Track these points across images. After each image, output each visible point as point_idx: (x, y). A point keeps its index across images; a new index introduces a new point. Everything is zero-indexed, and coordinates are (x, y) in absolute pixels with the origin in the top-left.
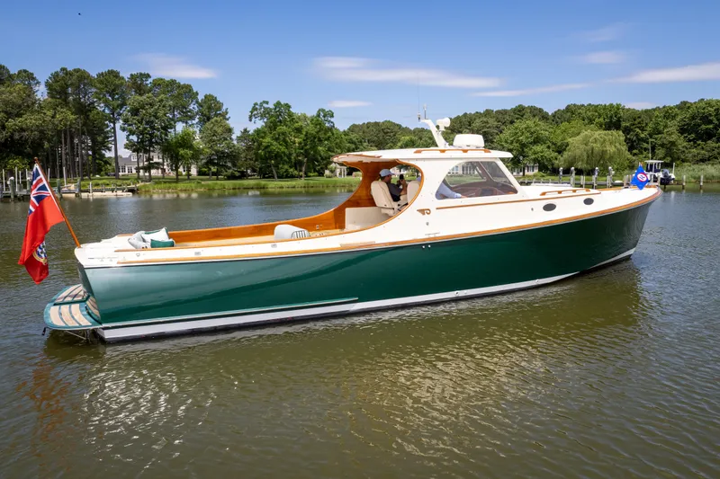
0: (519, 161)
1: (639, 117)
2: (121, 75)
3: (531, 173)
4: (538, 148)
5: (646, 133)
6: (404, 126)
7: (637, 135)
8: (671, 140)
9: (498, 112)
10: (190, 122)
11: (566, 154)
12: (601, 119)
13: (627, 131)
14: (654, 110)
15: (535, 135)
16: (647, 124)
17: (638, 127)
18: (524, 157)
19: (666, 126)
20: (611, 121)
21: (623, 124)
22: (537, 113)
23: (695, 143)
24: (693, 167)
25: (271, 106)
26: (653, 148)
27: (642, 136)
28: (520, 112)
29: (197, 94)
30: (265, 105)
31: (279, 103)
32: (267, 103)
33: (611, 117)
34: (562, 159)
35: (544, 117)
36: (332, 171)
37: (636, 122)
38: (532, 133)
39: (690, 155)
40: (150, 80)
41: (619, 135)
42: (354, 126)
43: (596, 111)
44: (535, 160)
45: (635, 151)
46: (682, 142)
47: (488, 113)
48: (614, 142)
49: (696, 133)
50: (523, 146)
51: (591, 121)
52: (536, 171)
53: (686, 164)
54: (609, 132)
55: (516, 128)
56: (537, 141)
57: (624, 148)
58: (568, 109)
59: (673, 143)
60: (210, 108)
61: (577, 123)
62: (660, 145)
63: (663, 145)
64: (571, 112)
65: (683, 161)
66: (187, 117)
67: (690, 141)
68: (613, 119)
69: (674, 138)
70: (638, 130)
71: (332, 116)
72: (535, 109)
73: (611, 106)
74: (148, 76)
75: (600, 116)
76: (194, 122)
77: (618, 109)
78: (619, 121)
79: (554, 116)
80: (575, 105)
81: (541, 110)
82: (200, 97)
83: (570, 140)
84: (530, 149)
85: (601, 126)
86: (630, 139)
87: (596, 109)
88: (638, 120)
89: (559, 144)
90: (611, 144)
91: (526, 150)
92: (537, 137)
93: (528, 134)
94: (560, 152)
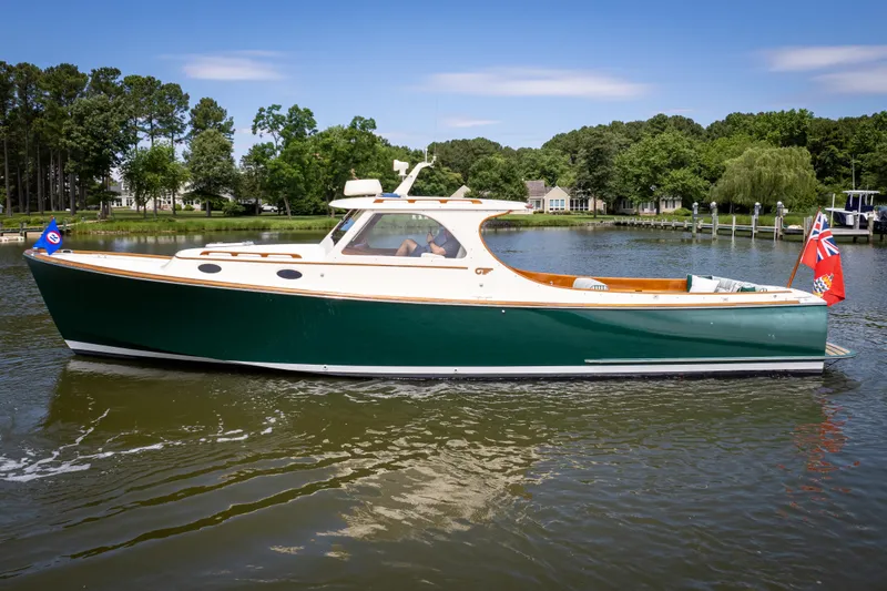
0: (651, 193)
1: (835, 129)
3: (670, 210)
4: (679, 173)
5: (846, 152)
7: (832, 155)
9: (630, 124)
11: (722, 183)
12: (777, 133)
13: (815, 148)
14: (859, 119)
15: (674, 155)
16: (847, 139)
17: (834, 144)
18: (658, 186)
20: (792, 135)
21: (810, 139)
22: (685, 126)
26: (858, 174)
27: (840, 156)
28: (659, 123)
30: (275, 112)
31: (295, 108)
32: (278, 108)
33: (792, 129)
34: (715, 189)
35: (695, 131)
37: (830, 136)
38: (669, 152)
41: (804, 155)
43: (769, 121)
44: (675, 192)
45: (828, 179)
47: (615, 126)
48: (795, 164)
50: (657, 169)
51: (761, 136)
52: (679, 207)
54: (787, 149)
56: (679, 163)
57: (811, 173)
58: (729, 119)
61: (740, 138)
62: (869, 169)
64: (734, 123)
68: (794, 132)
70: (833, 147)
71: (373, 127)
72: (682, 119)
73: (792, 113)
75: (775, 127)
77: (802, 117)
78: (803, 134)
79: (710, 129)
80: (739, 114)
81: (690, 122)
83: (728, 162)
84: (667, 175)
85: (775, 141)
86: (820, 161)
87: (768, 117)
88: (834, 133)
89: (713, 168)
90: (789, 166)
91: (659, 176)
92: (677, 158)
93: (664, 154)
94: (713, 180)
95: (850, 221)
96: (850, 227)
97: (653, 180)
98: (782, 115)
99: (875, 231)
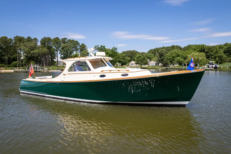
0: (172, 62)
1: (211, 48)
2: (59, 38)
3: (176, 65)
4: (178, 58)
5: (213, 53)
6: (138, 52)
7: (210, 54)
8: (221, 55)
9: (167, 47)
10: (77, 51)
11: (187, 60)
12: (198, 49)
13: (206, 53)
14: (216, 46)
15: (177, 54)
16: (213, 50)
17: (211, 51)
18: (174, 61)
19: (219, 51)
20: (201, 50)
21: (206, 51)
22: (179, 48)
23: (229, 56)
24: (228, 63)
25: (100, 46)
26: (215, 58)
27: (212, 54)
28: (173, 47)
29: (79, 43)
30: (98, 46)
31: (102, 46)
32: (99, 46)
33: (202, 48)
34: (186, 61)
35: (181, 49)
36: (117, 65)
37: (210, 50)
38: (176, 54)
39: (227, 60)
40: (67, 40)
41: (204, 54)
42: (124, 52)
43: (197, 47)
44: (177, 62)
45: (209, 59)
46: (225, 56)
47: (163, 48)
48: (202, 56)
49: (230, 53)
50: (173, 57)
51: (195, 50)
52: (178, 65)
53: (226, 62)
54: (200, 53)
55: (171, 52)
56: (178, 56)
57: (205, 58)
58: (188, 46)
59: (221, 56)
60: (83, 47)
61: (191, 50)
62: (217, 57)
63: (218, 57)
64: (189, 47)
65: (225, 62)
66: (76, 50)
67: (227, 55)
68: (202, 49)
69: (222, 54)
70: (210, 52)
71: (117, 49)
72: (178, 46)
73: (202, 45)
74: (66, 39)
75: (198, 48)
76: (79, 51)
77: (204, 46)
78: (204, 50)
79: (184, 48)
80: (190, 45)
81: (180, 47)
82: (80, 44)
83: (188, 55)
84: (176, 58)
85: (198, 51)
86: (208, 55)
87: (196, 46)
88: (210, 49)
89: (185, 57)
90: (201, 57)
91: (174, 59)
92: (178, 55)
93: (175, 54)
94: (185, 59)
95: (210, 67)
96: (210, 68)
97: (173, 59)
98: (199, 45)
99: (214, 68)
